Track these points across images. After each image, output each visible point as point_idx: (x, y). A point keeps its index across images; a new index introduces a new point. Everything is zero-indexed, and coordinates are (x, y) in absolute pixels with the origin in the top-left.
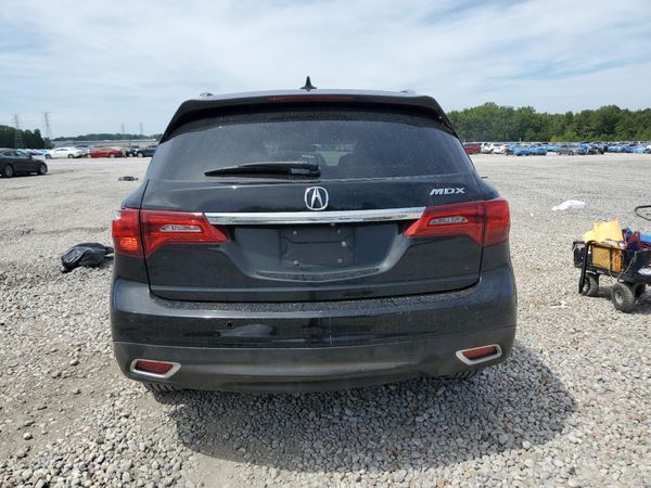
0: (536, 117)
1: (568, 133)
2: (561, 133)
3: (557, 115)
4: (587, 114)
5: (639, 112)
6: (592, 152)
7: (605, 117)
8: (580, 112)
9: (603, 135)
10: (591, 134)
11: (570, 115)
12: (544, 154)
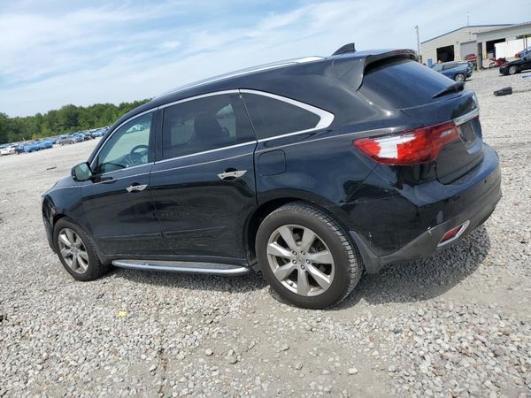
0: (11, 121)
1: (45, 130)
2: (39, 131)
3: (28, 118)
4: (52, 113)
5: (90, 108)
6: (86, 139)
7: (67, 114)
8: (47, 113)
9: (72, 128)
10: (62, 128)
11: (39, 116)
12: (51, 147)
